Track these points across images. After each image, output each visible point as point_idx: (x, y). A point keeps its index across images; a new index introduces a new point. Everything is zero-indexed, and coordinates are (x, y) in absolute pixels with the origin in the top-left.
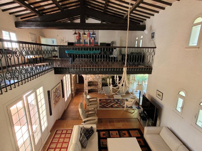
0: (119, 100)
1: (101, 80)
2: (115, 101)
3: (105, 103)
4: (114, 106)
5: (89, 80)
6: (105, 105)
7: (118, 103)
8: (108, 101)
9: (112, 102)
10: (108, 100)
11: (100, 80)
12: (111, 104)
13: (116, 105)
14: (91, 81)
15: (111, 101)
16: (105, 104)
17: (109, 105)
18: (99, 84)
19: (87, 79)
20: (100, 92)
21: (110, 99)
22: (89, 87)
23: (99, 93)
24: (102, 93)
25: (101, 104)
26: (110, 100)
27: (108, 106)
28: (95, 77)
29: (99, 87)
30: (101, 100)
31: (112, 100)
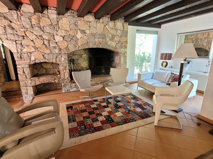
0: (119, 99)
1: (65, 59)
2: (110, 103)
3: (85, 114)
4: (115, 116)
5: (33, 58)
6: (89, 121)
7: (120, 107)
8: (92, 106)
9: (105, 107)
10: (92, 102)
11: (63, 59)
12: (104, 114)
13: (119, 114)
14: (37, 61)
15: (100, 105)
16: (88, 117)
17: (101, 118)
18: (61, 68)
19: (25, 56)
20: (68, 87)
21: (96, 101)
22: (35, 78)
23: (63, 91)
24: (71, 90)
25: (74, 121)
26: (96, 103)
27: (98, 120)
28: (48, 52)
29: (62, 76)
30: (71, 107)
31: (101, 102)
